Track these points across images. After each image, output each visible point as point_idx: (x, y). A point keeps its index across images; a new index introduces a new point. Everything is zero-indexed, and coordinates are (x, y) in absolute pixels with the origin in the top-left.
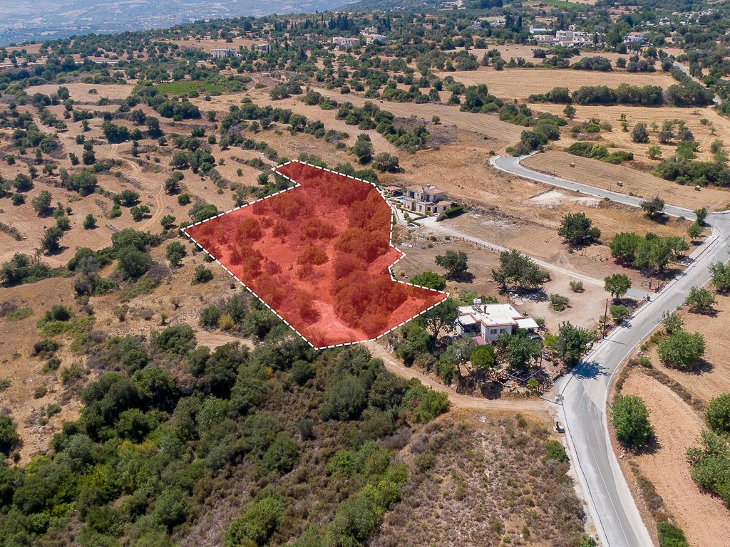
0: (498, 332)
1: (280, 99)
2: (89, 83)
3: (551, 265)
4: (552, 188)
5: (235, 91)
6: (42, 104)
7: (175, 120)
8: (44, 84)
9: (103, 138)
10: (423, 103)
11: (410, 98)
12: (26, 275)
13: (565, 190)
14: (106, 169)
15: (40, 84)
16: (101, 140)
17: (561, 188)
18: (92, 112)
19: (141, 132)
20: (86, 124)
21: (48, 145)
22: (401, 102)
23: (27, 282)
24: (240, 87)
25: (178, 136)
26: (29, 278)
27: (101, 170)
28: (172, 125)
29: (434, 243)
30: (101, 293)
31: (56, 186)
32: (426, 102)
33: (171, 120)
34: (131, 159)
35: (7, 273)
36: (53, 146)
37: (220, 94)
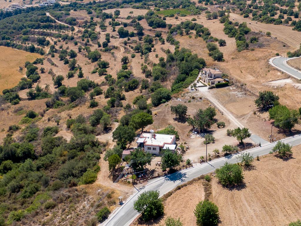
0: (152, 149)
1: (211, 19)
2: (134, 8)
3: (236, 120)
4: (289, 77)
5: (194, 14)
6: (104, 18)
7: (153, 28)
8: (114, 8)
9: (117, 35)
10: (278, 24)
11: (273, 21)
12: (38, 96)
13: (295, 78)
14: (109, 50)
15: (112, 8)
16: (116, 36)
17: (293, 77)
18: (120, 22)
19: (134, 33)
20: (114, 28)
21: (93, 37)
22: (267, 23)
23: (37, 99)
24: (197, 13)
25: (150, 36)
26: (40, 97)
27: (107, 51)
28: (150, 30)
29: (192, 100)
30: (56, 107)
31: (85, 57)
32: (279, 24)
33: (151, 28)
34: (123, 46)
35: (29, 94)
36: (95, 38)
37: (185, 16)
